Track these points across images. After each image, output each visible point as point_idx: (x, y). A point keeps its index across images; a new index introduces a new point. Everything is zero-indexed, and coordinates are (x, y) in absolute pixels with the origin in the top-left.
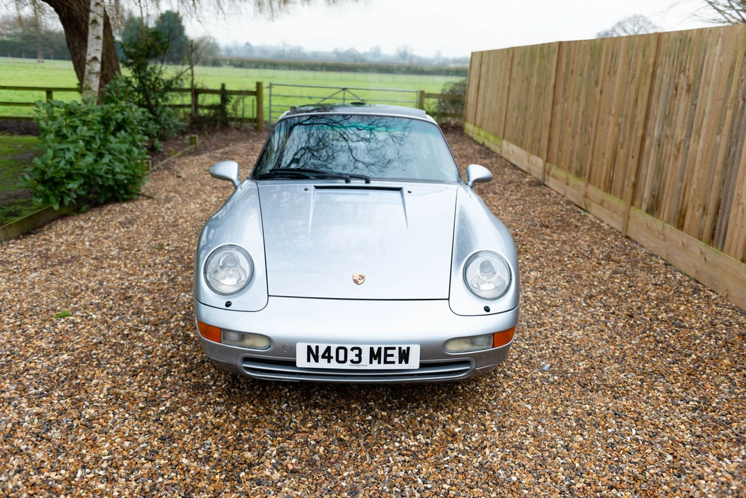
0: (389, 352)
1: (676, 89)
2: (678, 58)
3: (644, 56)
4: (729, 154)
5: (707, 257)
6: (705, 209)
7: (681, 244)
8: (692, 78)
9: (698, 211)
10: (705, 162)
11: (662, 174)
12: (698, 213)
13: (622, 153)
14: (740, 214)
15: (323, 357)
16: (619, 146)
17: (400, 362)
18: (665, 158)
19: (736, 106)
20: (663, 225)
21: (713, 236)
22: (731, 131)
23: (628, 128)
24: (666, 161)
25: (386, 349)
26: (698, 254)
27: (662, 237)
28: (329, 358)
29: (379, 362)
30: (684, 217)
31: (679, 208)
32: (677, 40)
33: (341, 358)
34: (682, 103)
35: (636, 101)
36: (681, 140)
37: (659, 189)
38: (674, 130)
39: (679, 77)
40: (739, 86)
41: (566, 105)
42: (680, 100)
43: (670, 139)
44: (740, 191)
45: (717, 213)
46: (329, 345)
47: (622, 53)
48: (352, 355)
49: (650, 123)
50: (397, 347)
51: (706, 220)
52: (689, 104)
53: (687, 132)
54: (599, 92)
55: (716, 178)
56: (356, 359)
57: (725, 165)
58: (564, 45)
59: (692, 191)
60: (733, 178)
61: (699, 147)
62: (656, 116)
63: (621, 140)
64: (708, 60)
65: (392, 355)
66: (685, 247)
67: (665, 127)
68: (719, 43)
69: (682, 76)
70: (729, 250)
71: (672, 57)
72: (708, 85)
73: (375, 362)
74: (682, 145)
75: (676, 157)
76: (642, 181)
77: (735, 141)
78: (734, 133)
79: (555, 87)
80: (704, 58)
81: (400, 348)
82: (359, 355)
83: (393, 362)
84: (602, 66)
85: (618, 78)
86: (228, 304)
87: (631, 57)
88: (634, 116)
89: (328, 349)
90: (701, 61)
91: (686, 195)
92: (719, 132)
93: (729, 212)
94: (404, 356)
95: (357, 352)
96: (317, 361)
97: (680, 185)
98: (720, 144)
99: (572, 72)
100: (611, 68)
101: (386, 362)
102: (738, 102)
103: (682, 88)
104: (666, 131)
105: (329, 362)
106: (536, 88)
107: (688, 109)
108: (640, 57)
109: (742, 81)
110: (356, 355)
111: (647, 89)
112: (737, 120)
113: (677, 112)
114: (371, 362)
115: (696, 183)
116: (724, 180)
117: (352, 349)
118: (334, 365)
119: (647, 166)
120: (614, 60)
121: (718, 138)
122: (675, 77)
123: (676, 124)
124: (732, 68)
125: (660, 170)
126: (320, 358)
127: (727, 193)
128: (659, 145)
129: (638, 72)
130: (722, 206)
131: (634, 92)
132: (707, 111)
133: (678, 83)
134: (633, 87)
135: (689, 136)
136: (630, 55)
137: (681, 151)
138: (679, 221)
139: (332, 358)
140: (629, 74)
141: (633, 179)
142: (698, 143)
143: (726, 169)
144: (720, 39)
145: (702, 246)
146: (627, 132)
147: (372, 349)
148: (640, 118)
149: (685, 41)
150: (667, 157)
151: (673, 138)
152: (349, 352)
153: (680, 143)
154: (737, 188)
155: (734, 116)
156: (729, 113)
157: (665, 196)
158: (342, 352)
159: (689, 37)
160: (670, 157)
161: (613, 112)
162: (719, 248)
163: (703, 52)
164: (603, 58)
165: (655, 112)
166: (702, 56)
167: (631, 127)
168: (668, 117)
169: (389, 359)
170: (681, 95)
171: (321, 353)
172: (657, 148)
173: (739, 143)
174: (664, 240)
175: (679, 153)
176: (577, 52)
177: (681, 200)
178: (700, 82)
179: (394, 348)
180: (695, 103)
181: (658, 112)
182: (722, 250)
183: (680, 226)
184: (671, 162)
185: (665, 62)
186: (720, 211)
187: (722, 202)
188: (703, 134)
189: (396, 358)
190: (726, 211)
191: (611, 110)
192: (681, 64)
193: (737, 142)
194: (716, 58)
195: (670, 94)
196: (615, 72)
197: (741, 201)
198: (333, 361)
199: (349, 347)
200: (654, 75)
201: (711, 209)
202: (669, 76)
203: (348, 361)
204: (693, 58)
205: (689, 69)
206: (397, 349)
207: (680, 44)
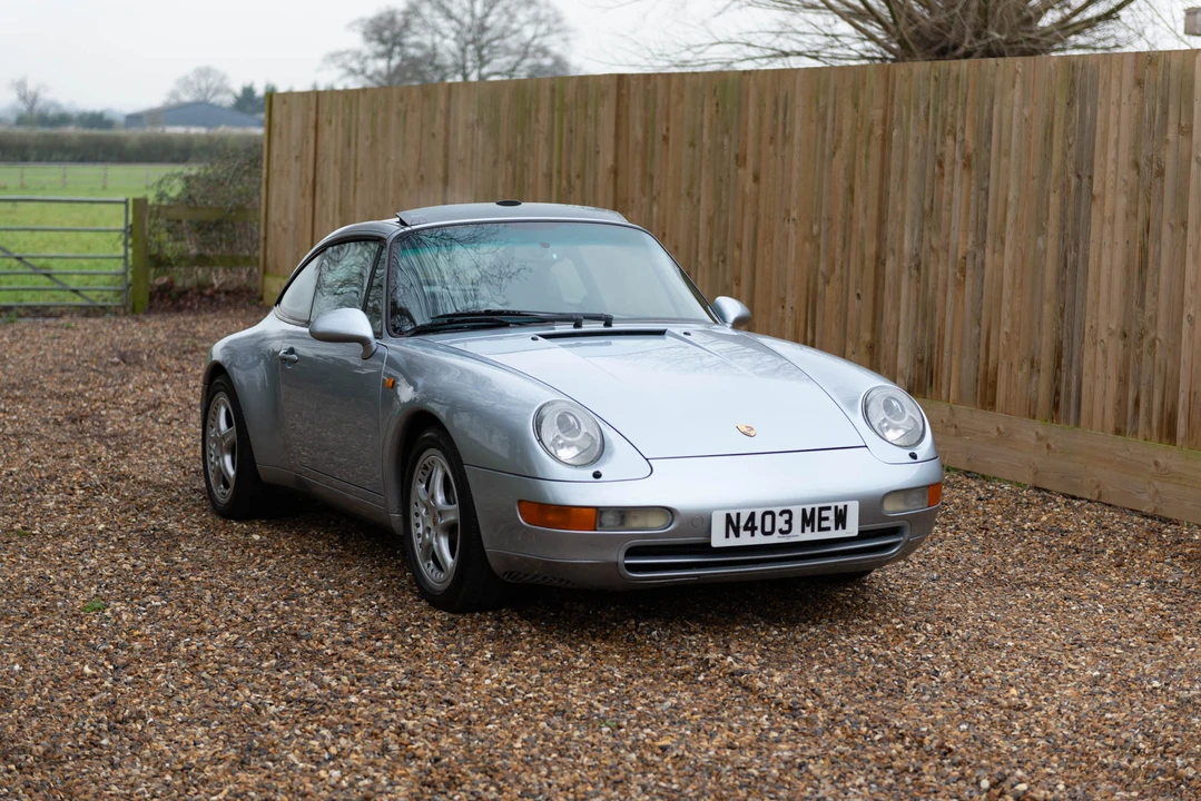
0: (824, 514)
1: (941, 165)
2: (937, 110)
3: (856, 105)
4: (1066, 266)
5: (1051, 442)
6: (1034, 365)
7: (995, 434)
8: (971, 145)
9: (1020, 369)
10: (1021, 284)
11: (933, 317)
12: (1021, 375)
13: (830, 293)
14: (1100, 357)
15: (746, 528)
16: (821, 280)
17: (837, 528)
18: (936, 288)
19: (1066, 186)
20: (951, 408)
21: (1056, 406)
22: (1063, 228)
23: (839, 242)
24: (940, 294)
25: (821, 509)
26: (1033, 441)
27: (953, 430)
28: (753, 529)
29: (813, 530)
30: (994, 385)
31: (981, 372)
32: (928, 79)
33: (768, 528)
34: (958, 190)
35: (851, 190)
36: (967, 253)
37: (932, 347)
38: (948, 236)
39: (943, 143)
40: (1065, 154)
41: (655, 209)
42: (952, 183)
43: (942, 255)
44: (1094, 321)
45: (1058, 366)
46: (753, 510)
47: (800, 101)
48: (781, 523)
49: (890, 228)
50: (833, 505)
51: (1037, 382)
52: (973, 189)
53: (976, 237)
54: (751, 178)
55: (1047, 307)
56: (786, 528)
57: (1061, 284)
58: (633, 82)
59: (1003, 336)
60: (1078, 303)
61: (1003, 262)
62: (903, 214)
63: (822, 267)
64: (1000, 114)
65: (827, 519)
66: (1003, 437)
67: (926, 233)
68: (1018, 86)
69: (949, 141)
70: (1090, 422)
71: (922, 108)
72: (1007, 154)
73: (808, 529)
74: (969, 261)
75: (960, 284)
76: (888, 338)
77: (1072, 243)
78: (1069, 230)
79: (615, 172)
80: (991, 108)
81: (836, 507)
82: (789, 522)
83: (828, 529)
84: (751, 125)
85: (797, 148)
86: (597, 475)
87: (826, 107)
88: (849, 219)
89: (752, 516)
90: (986, 115)
91: (992, 347)
92: (1042, 231)
93: (1080, 360)
94: (841, 518)
95: (786, 516)
96: (737, 535)
97: (976, 331)
98: (1045, 250)
99: (666, 139)
100: (775, 128)
101: (820, 529)
102: (1069, 181)
103: (954, 162)
104: (930, 239)
105: (753, 535)
106: (549, 177)
107: (973, 197)
108: (848, 108)
109: (1070, 146)
110: (786, 522)
111: (874, 165)
112: (1070, 209)
113: (950, 204)
114: (803, 531)
115: (1009, 323)
116: (1062, 311)
117: (781, 514)
118: (759, 539)
119: (897, 308)
120: (781, 116)
121: (1040, 242)
122: (935, 144)
123: (949, 226)
124: (1049, 127)
125: (926, 312)
126: (741, 530)
127: (1072, 329)
128: (918, 267)
129: (846, 136)
130: (1065, 353)
131: (842, 173)
132: (1011, 198)
133: (942, 154)
134: (839, 163)
135: (981, 244)
136: (821, 103)
137: (969, 272)
138: (984, 395)
139: (756, 528)
140: (824, 140)
141: (866, 337)
142: (1002, 253)
143: (1064, 290)
144: (1018, 79)
145: (1039, 426)
146: (838, 250)
147: (804, 510)
148: (864, 222)
149: (947, 80)
150: (940, 286)
151: (947, 251)
152: (777, 516)
153: (965, 258)
154: (1088, 318)
155: (1064, 203)
156: (1054, 200)
157: (946, 358)
158: (768, 518)
159: (953, 74)
160: (946, 285)
161: (794, 214)
162: (1072, 424)
163: (988, 100)
164: (752, 109)
165: (899, 207)
166: (986, 107)
167: (846, 241)
168: (929, 214)
169: (824, 524)
170: (952, 174)
171: (742, 524)
172: (914, 272)
173: (1081, 246)
174: (958, 435)
175: (964, 277)
176: (674, 97)
177: (983, 355)
178: (989, 151)
179: (829, 508)
180: (985, 185)
181: (905, 204)
182: (1077, 424)
183: (988, 402)
184: (950, 295)
185: (909, 118)
186: (1064, 361)
187: (1065, 344)
188: (1009, 238)
189: (831, 523)
190: (1075, 359)
191: (788, 212)
192: (945, 121)
193: (1077, 245)
194: (1016, 109)
195: (929, 174)
196: (787, 138)
197: (1099, 338)
198: (758, 533)
199: (777, 511)
200: (886, 139)
201: (1046, 361)
202: (920, 140)
203: (777, 532)
204: (968, 110)
205: (963, 131)
206: (833, 509)
207: (938, 88)
